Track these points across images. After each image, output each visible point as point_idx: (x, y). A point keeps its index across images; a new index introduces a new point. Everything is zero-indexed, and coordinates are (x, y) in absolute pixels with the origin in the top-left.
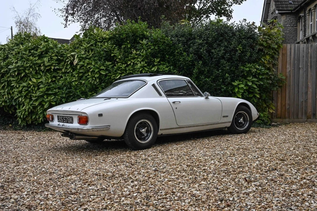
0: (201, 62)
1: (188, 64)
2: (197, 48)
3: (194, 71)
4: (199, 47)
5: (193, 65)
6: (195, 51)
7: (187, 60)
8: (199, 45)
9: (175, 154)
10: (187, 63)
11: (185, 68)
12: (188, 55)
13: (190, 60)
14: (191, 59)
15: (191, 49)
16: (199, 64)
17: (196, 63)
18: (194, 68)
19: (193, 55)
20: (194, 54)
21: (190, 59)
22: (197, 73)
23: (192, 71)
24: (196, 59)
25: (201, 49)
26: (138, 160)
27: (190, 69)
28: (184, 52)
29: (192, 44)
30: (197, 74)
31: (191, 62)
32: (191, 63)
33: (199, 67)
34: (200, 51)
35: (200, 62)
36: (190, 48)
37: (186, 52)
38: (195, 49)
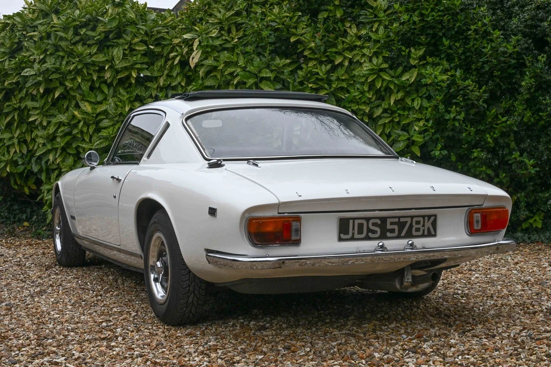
0: (543, 57)
1: (505, 62)
2: (532, 19)
3: (523, 83)
4: (537, 15)
5: (521, 66)
6: (525, 26)
7: (504, 53)
8: (538, 8)
9: (500, 334)
10: (502, 59)
11: (496, 73)
12: (507, 38)
13: (510, 51)
14: (516, 50)
15: (515, 20)
16: (537, 62)
17: (528, 59)
18: (523, 74)
19: (520, 37)
20: (525, 35)
21: (510, 49)
22: (530, 89)
23: (516, 83)
24: (527, 49)
25: (542, 20)
26: (391, 351)
27: (511, 76)
28: (494, 30)
29: (517, 8)
30: (532, 90)
31: (514, 59)
32: (513, 61)
33: (539, 71)
34: (540, 26)
35: (540, 58)
36: (510, 18)
37: (499, 30)
38: (526, 21)
